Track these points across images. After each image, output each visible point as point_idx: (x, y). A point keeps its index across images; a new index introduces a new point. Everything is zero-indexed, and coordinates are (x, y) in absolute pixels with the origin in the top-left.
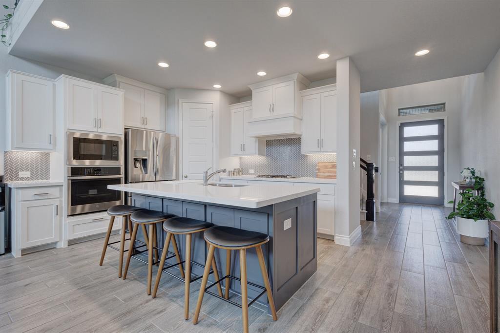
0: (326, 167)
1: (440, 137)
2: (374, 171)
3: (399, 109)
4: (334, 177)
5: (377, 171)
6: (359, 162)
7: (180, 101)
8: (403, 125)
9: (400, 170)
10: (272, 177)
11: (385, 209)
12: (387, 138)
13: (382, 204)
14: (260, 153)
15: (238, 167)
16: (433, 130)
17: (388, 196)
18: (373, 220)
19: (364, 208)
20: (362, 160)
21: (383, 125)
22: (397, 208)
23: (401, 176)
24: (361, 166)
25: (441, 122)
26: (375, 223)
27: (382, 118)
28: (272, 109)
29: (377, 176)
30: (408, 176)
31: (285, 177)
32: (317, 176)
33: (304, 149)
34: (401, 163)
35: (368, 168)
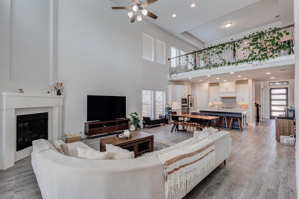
0: (244, 106)
1: (287, 94)
2: (259, 106)
3: (270, 83)
4: (248, 108)
5: (260, 106)
6: (255, 104)
7: (197, 86)
8: (271, 89)
9: (270, 106)
10: (227, 108)
11: (263, 120)
12: (264, 94)
13: (262, 119)
14: (221, 101)
15: (211, 105)
16: (284, 91)
17: (265, 116)
18: (259, 122)
19: (256, 118)
20: (255, 103)
21: (262, 89)
22: (269, 120)
23: (270, 108)
24: (255, 106)
25: (287, 88)
26: (260, 123)
27: (262, 87)
28: (227, 89)
29: (260, 108)
30: (273, 108)
31: (232, 108)
32: (241, 108)
33: (237, 101)
34: (270, 104)
35: (257, 106)
